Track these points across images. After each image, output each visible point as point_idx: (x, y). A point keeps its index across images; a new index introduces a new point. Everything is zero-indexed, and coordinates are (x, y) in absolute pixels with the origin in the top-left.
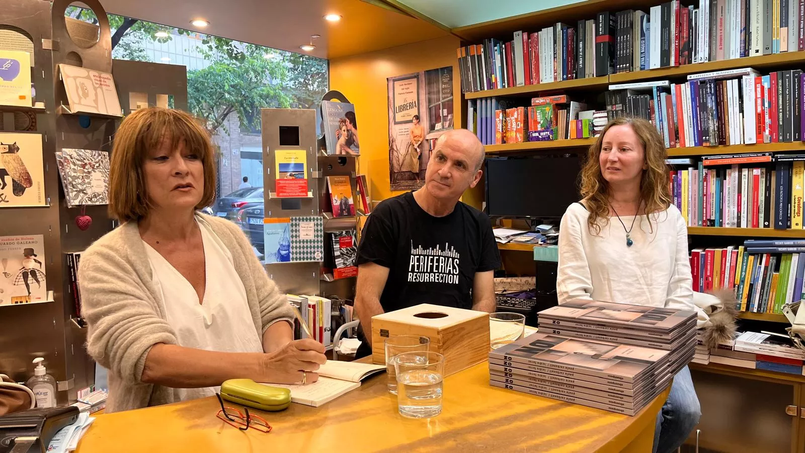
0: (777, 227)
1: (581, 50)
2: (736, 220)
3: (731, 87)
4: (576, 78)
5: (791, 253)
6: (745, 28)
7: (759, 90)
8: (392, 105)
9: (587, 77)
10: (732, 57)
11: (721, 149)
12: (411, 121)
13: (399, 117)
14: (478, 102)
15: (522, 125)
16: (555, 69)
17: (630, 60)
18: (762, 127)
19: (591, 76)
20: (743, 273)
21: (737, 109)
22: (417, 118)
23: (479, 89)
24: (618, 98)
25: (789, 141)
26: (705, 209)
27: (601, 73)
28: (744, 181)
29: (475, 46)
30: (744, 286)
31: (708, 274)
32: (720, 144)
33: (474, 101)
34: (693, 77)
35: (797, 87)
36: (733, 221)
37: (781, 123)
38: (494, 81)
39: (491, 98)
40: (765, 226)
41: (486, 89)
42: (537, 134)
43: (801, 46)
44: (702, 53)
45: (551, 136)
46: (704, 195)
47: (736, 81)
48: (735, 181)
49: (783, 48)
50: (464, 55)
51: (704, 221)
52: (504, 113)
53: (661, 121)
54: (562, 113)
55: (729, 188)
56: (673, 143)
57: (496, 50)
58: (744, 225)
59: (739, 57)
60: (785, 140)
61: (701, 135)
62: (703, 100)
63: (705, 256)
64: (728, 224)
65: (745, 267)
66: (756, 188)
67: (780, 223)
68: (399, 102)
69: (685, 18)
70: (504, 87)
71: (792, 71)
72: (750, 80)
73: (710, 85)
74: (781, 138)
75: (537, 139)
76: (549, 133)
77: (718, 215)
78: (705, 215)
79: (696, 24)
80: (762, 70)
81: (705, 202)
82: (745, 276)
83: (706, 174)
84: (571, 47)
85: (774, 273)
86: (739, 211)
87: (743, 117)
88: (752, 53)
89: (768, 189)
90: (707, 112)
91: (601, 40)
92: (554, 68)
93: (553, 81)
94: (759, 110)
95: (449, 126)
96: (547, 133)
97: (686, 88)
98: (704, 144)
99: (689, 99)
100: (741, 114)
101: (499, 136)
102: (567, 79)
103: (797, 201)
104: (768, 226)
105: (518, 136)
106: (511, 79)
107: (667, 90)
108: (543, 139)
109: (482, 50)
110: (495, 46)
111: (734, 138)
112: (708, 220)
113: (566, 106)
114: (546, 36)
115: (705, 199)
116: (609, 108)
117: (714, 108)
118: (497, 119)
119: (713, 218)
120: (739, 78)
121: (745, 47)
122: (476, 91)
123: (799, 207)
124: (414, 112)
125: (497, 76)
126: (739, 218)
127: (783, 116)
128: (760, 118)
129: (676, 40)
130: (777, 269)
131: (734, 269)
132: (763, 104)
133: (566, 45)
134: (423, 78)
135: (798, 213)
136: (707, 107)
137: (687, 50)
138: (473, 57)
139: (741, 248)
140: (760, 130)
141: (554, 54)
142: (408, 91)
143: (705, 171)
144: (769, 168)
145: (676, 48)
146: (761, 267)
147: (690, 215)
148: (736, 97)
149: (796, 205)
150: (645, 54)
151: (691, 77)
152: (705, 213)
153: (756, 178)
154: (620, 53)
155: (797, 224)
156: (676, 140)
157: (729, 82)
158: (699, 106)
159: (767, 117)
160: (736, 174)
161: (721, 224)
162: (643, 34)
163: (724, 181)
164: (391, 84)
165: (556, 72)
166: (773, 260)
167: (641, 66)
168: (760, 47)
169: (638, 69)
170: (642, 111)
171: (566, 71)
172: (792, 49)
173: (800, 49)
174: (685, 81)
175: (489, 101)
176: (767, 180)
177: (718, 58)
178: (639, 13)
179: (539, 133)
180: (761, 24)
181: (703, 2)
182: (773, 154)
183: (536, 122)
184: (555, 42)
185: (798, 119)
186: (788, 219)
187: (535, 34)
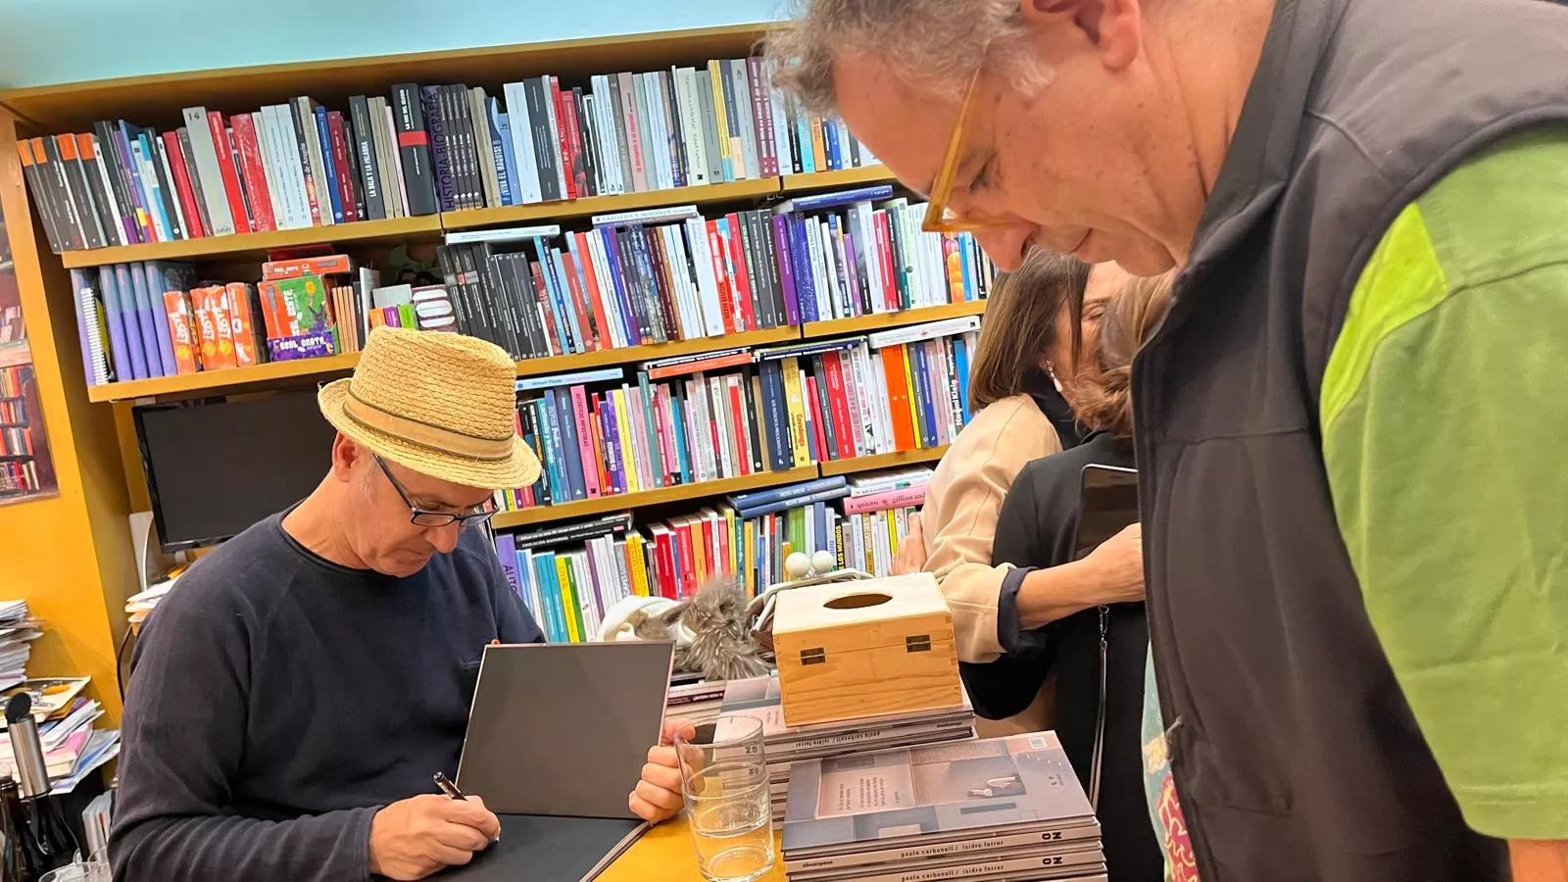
0: (775, 467)
1: (367, 160)
2: (714, 468)
3: (670, 236)
4: (366, 218)
5: (802, 506)
6: (674, 136)
7: (715, 242)
9: (390, 216)
10: (662, 187)
11: (672, 348)
14: (104, 275)
15: (247, 325)
16: (313, 198)
17: (477, 183)
18: (728, 306)
19: (399, 215)
20: (741, 555)
21: (686, 276)
23: (104, 243)
24: (467, 260)
25: (772, 326)
26: (663, 457)
27: (419, 209)
28: (717, 398)
29: (72, 135)
30: (744, 577)
31: (687, 568)
32: (669, 339)
33: (91, 273)
34: (603, 219)
35: (769, 238)
36: (711, 470)
37: (756, 298)
38: (143, 222)
39: (143, 264)
40: (756, 470)
41: (124, 241)
42: (292, 344)
43: (766, 171)
44: (612, 179)
45: (328, 346)
46: (658, 431)
47: (676, 227)
48: (702, 401)
49: (739, 173)
50: (42, 159)
51: (666, 478)
52: (190, 299)
53: (561, 302)
54: (343, 293)
55: (695, 414)
56: (589, 343)
57: (137, 150)
58: (727, 474)
59: (673, 187)
60: (766, 326)
61: (636, 326)
62: (629, 262)
63: (678, 538)
64: (703, 475)
65: (740, 543)
66: (736, 409)
67: (781, 462)
69: (570, 109)
70: (179, 236)
71: (760, 211)
72: (697, 225)
73: (637, 234)
74: (759, 322)
75: (296, 355)
76: (322, 339)
77: (684, 462)
78: (665, 467)
79: (592, 122)
80: (712, 210)
81: (661, 443)
82: (744, 558)
83: (656, 394)
84: (342, 151)
85: (784, 544)
86: (717, 451)
87: (698, 290)
88: (693, 181)
89: (751, 407)
90: (639, 283)
92: (309, 196)
93: (311, 225)
94: (721, 278)
95: (15, 335)
96: (317, 339)
98: (644, 341)
99: (604, 259)
100: (694, 284)
101: (183, 353)
102: (346, 219)
103: (796, 422)
104: (761, 469)
105: (240, 350)
106: (199, 224)
107: (559, 243)
108: (310, 353)
109: (96, 147)
110: (133, 137)
111: (690, 329)
112: (672, 474)
113: (350, 279)
114: (273, 123)
115: (661, 438)
116: (450, 279)
117: (650, 276)
118: (172, 316)
119: (678, 470)
120: (681, 222)
121: (679, 168)
122: (95, 246)
123: (801, 431)
125: (151, 211)
126: (719, 463)
127: (757, 286)
128: (724, 288)
129: (562, 151)
130: (786, 535)
131: (725, 550)
132: (725, 268)
133: (329, 148)
135: (802, 440)
136: (638, 274)
137: (586, 171)
138: (70, 165)
139: (729, 512)
140: (727, 310)
141: (304, 166)
143: (653, 388)
144: (750, 371)
145: (565, 166)
146: (764, 539)
147: (639, 470)
148: (681, 257)
149: (796, 427)
150: (507, 173)
151: (598, 220)
152: (664, 462)
153: (734, 390)
154: (455, 169)
155: (802, 459)
156: (594, 336)
157: (666, 229)
158: (625, 274)
159: (734, 287)
160: (701, 388)
161: (692, 478)
162: (494, 135)
163: (685, 402)
165: (317, 206)
166: (778, 521)
167: (503, 196)
168: (704, 172)
169: (499, 204)
170: (520, 283)
171: (339, 203)
172: (753, 175)
173: (764, 176)
174: (590, 227)
175: (136, 272)
176: (749, 393)
177: (640, 188)
178: (479, 93)
179: (298, 340)
180: (699, 131)
181: (599, 81)
182: (754, 348)
183: (285, 319)
184: (301, 139)
185: (778, 289)
186: (789, 453)
187: (243, 117)
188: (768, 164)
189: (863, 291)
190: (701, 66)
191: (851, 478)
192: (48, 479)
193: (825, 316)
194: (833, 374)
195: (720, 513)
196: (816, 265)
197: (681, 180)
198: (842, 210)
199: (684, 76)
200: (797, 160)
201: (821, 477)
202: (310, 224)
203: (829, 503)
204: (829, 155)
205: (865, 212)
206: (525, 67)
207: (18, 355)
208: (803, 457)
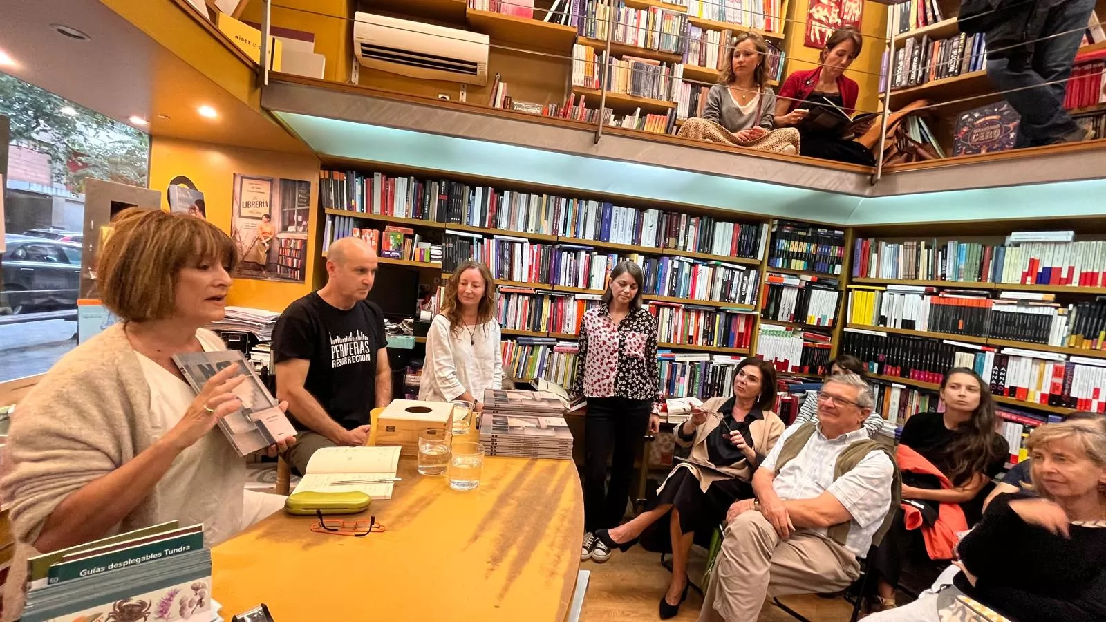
0: (534, 330)
1: (427, 199)
2: (514, 326)
3: (517, 247)
4: (422, 219)
5: (540, 345)
6: (527, 215)
7: (531, 252)
8: (238, 200)
9: (430, 220)
10: (519, 231)
11: (509, 282)
12: (261, 219)
13: (245, 212)
14: (337, 218)
16: (407, 209)
17: (460, 216)
18: (531, 273)
19: (433, 220)
21: (519, 261)
22: (268, 217)
23: (339, 208)
24: (451, 239)
25: (544, 283)
27: (439, 220)
28: (520, 302)
29: (339, 172)
30: (515, 363)
32: (509, 280)
33: (333, 217)
34: (497, 237)
35: (549, 255)
36: (512, 326)
37: (540, 273)
38: (353, 204)
39: (349, 217)
40: (527, 329)
41: (346, 209)
42: (389, 253)
43: (554, 233)
44: (503, 224)
45: (398, 256)
47: (520, 245)
48: (515, 302)
49: (545, 232)
50: (327, 177)
52: (361, 232)
54: (408, 241)
55: (511, 306)
57: (357, 181)
58: (517, 328)
59: (522, 232)
60: (542, 283)
61: (500, 272)
62: (502, 252)
64: (510, 327)
65: (516, 352)
66: (525, 308)
67: (536, 328)
68: (246, 197)
69: (495, 199)
70: (363, 211)
71: (548, 245)
72: (527, 245)
73: (506, 244)
74: (540, 281)
75: (388, 256)
76: (398, 254)
79: (501, 204)
80: (533, 242)
82: (516, 357)
84: (420, 195)
85: (531, 356)
86: (516, 320)
87: (522, 266)
88: (529, 231)
89: (530, 308)
90: (504, 259)
91: (441, 197)
94: (530, 264)
95: (304, 230)
96: (396, 253)
97: (493, 242)
98: (501, 278)
99: (494, 250)
100: (521, 264)
102: (415, 218)
103: (544, 318)
104: (529, 329)
106: (371, 208)
107: (481, 241)
108: (394, 257)
109: (345, 177)
110: (357, 177)
111: (517, 278)
113: (412, 237)
114: (401, 183)
116: (444, 244)
117: (507, 258)
120: (522, 243)
121: (526, 226)
122: (336, 208)
123: (545, 320)
124: (266, 211)
125: (357, 202)
126: (515, 324)
127: (542, 269)
128: (531, 268)
129: (489, 212)
130: (531, 354)
131: (510, 353)
132: (533, 261)
133: (416, 194)
134: (277, 183)
135: (544, 323)
136: (504, 256)
137: (495, 220)
138: (335, 181)
139: (515, 341)
140: (530, 275)
141: (407, 198)
142: (259, 190)
144: (532, 296)
145: (489, 217)
146: (524, 352)
148: (519, 254)
150: (470, 215)
153: (526, 301)
154: (454, 210)
155: (543, 330)
157: (516, 244)
158: (500, 256)
159: (534, 268)
160: (515, 298)
161: (505, 327)
162: (469, 202)
163: (509, 301)
164: (238, 179)
165: (408, 212)
166: (530, 348)
167: (467, 222)
168: (533, 229)
169: (465, 224)
170: (466, 251)
171: (415, 213)
172: (549, 233)
173: (553, 235)
174: (492, 238)
175: (347, 219)
176: (531, 303)
177: (512, 230)
178: (468, 188)
179: (391, 252)
180: (535, 216)
181: (507, 193)
182: (535, 289)
183: (389, 244)
184: (408, 189)
185: (549, 272)
186: (540, 326)
187: (392, 179)
188: (555, 231)
189: (576, 279)
190: (541, 195)
191: (558, 340)
192: (303, 277)
193: (562, 284)
194: (560, 304)
195: (512, 341)
196: (563, 267)
197: (526, 230)
198: (576, 251)
199: (534, 197)
200: (564, 232)
201: (548, 337)
202: (404, 217)
203: (549, 346)
204: (575, 233)
205: (583, 254)
206: (485, 183)
207: (303, 236)
208: (543, 328)
